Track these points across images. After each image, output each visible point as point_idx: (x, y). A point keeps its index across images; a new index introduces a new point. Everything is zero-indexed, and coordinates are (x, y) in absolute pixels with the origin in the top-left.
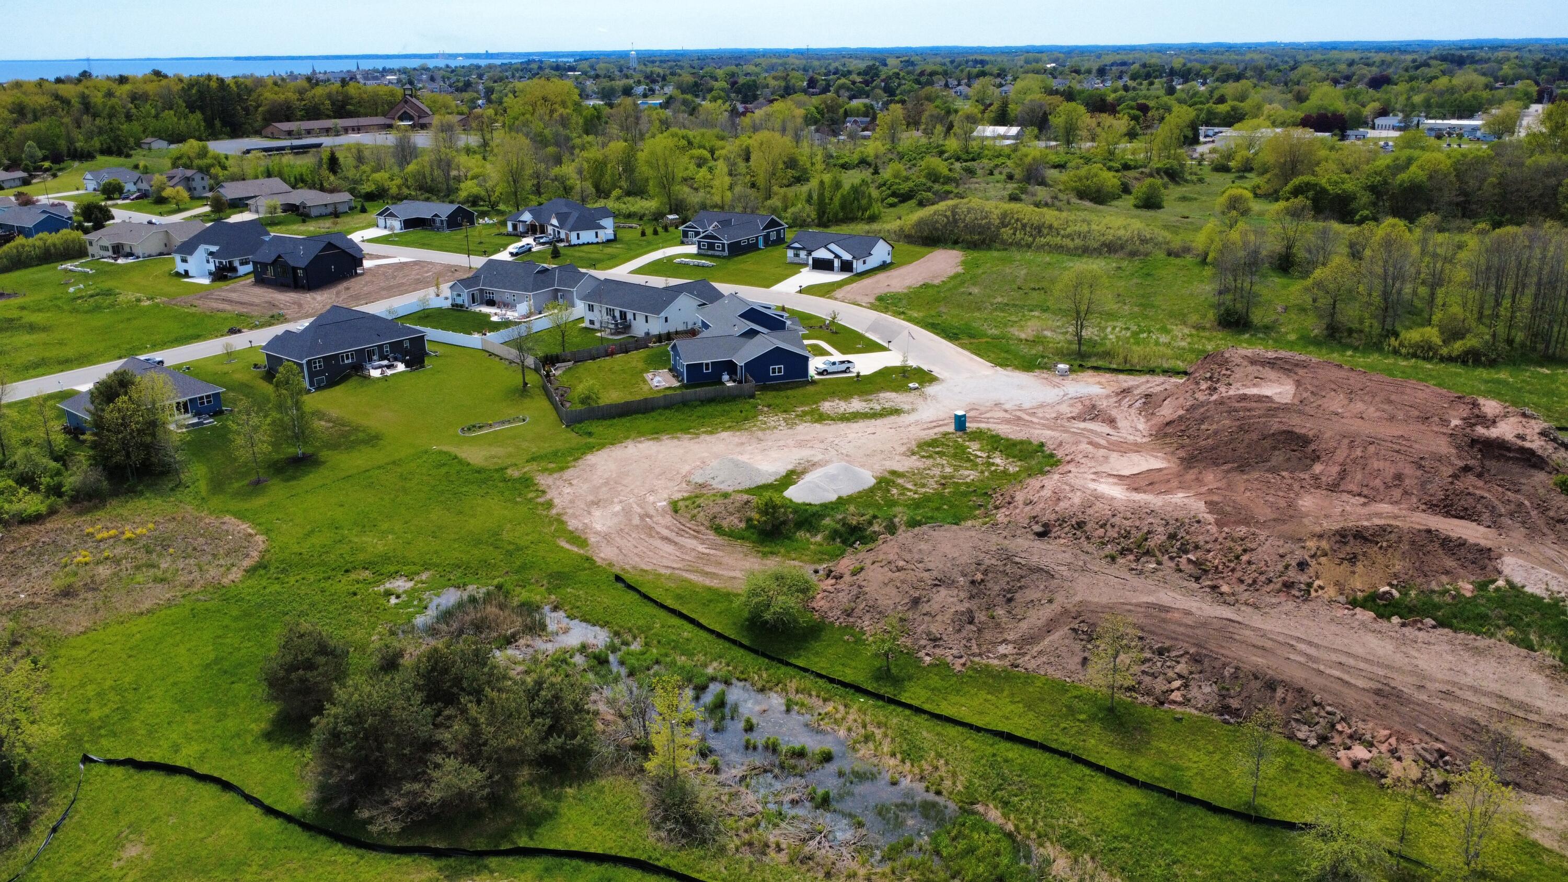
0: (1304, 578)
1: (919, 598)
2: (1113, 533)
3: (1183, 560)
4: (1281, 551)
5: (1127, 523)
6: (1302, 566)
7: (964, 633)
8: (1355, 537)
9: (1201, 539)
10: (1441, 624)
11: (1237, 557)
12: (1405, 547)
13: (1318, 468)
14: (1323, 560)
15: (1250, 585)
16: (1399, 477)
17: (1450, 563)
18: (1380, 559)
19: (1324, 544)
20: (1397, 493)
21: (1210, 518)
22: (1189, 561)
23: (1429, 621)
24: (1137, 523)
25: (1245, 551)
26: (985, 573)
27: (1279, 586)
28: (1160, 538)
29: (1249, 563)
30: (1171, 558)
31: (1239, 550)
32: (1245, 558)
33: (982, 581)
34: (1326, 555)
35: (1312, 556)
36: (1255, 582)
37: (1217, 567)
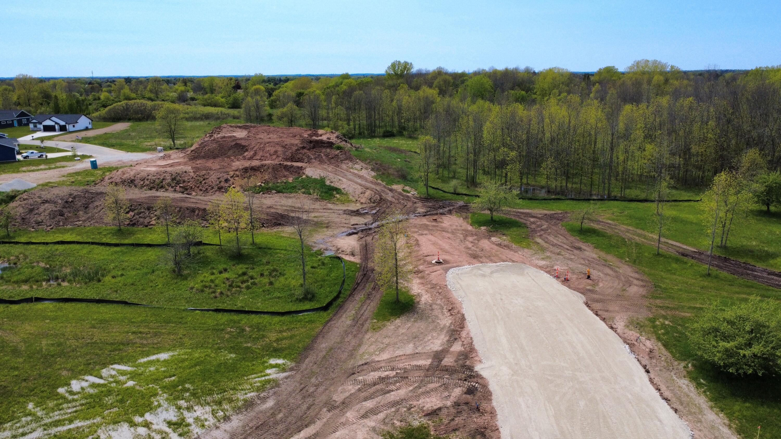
0: (227, 185)
1: (33, 209)
2: (147, 182)
3: (178, 188)
4: (218, 177)
5: (154, 178)
6: (227, 181)
7: (56, 219)
8: (251, 169)
9: (186, 179)
10: (278, 192)
11: (201, 182)
12: (270, 170)
13: (246, 154)
14: (236, 178)
15: (204, 191)
16: (276, 152)
17: (286, 173)
18: (260, 175)
19: (237, 173)
20: (274, 157)
21: (192, 171)
22: (180, 187)
23: (274, 191)
24: (159, 177)
25: (204, 179)
26: (74, 198)
27: (216, 189)
28: (169, 180)
29: (205, 183)
30: (172, 187)
31: (202, 179)
32: (203, 182)
33: (72, 201)
34: (238, 176)
35: (231, 177)
36: (207, 189)
37: (192, 187)
